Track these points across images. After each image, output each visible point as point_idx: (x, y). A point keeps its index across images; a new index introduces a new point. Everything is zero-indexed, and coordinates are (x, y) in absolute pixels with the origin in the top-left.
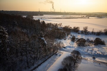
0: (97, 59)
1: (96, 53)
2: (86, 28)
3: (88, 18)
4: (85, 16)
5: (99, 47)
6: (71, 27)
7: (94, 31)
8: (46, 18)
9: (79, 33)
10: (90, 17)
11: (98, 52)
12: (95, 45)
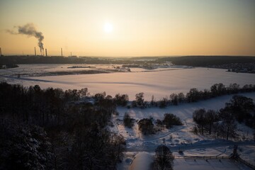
0: (186, 154)
1: (180, 143)
2: (141, 95)
3: (129, 71)
4: (120, 66)
5: (175, 131)
6: (110, 97)
7: (154, 100)
8: (30, 76)
9: (129, 107)
10: (132, 69)
11: (181, 141)
12: (167, 128)
